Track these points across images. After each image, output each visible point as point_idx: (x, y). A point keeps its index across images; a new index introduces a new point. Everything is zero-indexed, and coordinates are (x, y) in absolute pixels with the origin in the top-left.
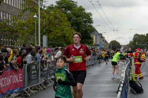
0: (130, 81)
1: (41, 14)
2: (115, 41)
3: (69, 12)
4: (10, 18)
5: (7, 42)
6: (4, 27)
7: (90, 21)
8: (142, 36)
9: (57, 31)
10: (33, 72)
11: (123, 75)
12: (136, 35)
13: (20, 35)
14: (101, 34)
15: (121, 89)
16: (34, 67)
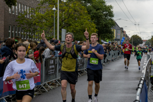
0: (151, 78)
1: (60, 6)
2: (136, 36)
3: (89, 4)
4: (28, 10)
5: (24, 35)
6: (23, 20)
7: (111, 14)
9: (76, 24)
10: (51, 67)
11: (144, 71)
13: (39, 29)
14: (122, 28)
15: (141, 86)
16: (52, 62)
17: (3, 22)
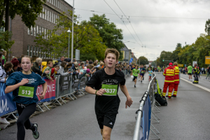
0: (155, 94)
2: (143, 57)
3: (101, 28)
4: (45, 32)
6: (40, 41)
7: (121, 37)
8: (169, 53)
9: (89, 45)
10: (65, 83)
12: (164, 52)
13: (54, 48)
14: (130, 50)
16: (66, 79)
17: (22, 43)
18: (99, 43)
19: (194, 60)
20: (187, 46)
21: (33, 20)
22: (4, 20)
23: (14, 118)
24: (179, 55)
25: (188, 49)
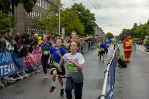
0: (119, 60)
2: (110, 33)
3: (80, 12)
4: (40, 15)
6: (37, 22)
7: (94, 19)
8: (128, 30)
9: (71, 25)
11: (114, 55)
12: (124, 29)
13: (47, 27)
14: (101, 28)
15: (110, 63)
17: (24, 23)
18: (78, 23)
19: (147, 35)
20: (141, 25)
21: (32, 7)
22: (11, 7)
23: (18, 77)
24: (136, 31)
25: (142, 27)
